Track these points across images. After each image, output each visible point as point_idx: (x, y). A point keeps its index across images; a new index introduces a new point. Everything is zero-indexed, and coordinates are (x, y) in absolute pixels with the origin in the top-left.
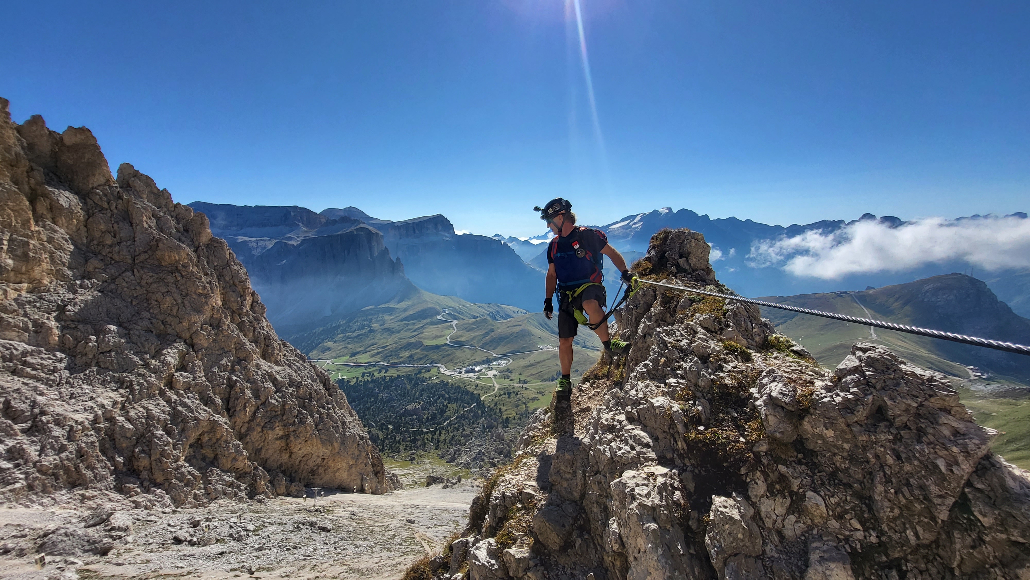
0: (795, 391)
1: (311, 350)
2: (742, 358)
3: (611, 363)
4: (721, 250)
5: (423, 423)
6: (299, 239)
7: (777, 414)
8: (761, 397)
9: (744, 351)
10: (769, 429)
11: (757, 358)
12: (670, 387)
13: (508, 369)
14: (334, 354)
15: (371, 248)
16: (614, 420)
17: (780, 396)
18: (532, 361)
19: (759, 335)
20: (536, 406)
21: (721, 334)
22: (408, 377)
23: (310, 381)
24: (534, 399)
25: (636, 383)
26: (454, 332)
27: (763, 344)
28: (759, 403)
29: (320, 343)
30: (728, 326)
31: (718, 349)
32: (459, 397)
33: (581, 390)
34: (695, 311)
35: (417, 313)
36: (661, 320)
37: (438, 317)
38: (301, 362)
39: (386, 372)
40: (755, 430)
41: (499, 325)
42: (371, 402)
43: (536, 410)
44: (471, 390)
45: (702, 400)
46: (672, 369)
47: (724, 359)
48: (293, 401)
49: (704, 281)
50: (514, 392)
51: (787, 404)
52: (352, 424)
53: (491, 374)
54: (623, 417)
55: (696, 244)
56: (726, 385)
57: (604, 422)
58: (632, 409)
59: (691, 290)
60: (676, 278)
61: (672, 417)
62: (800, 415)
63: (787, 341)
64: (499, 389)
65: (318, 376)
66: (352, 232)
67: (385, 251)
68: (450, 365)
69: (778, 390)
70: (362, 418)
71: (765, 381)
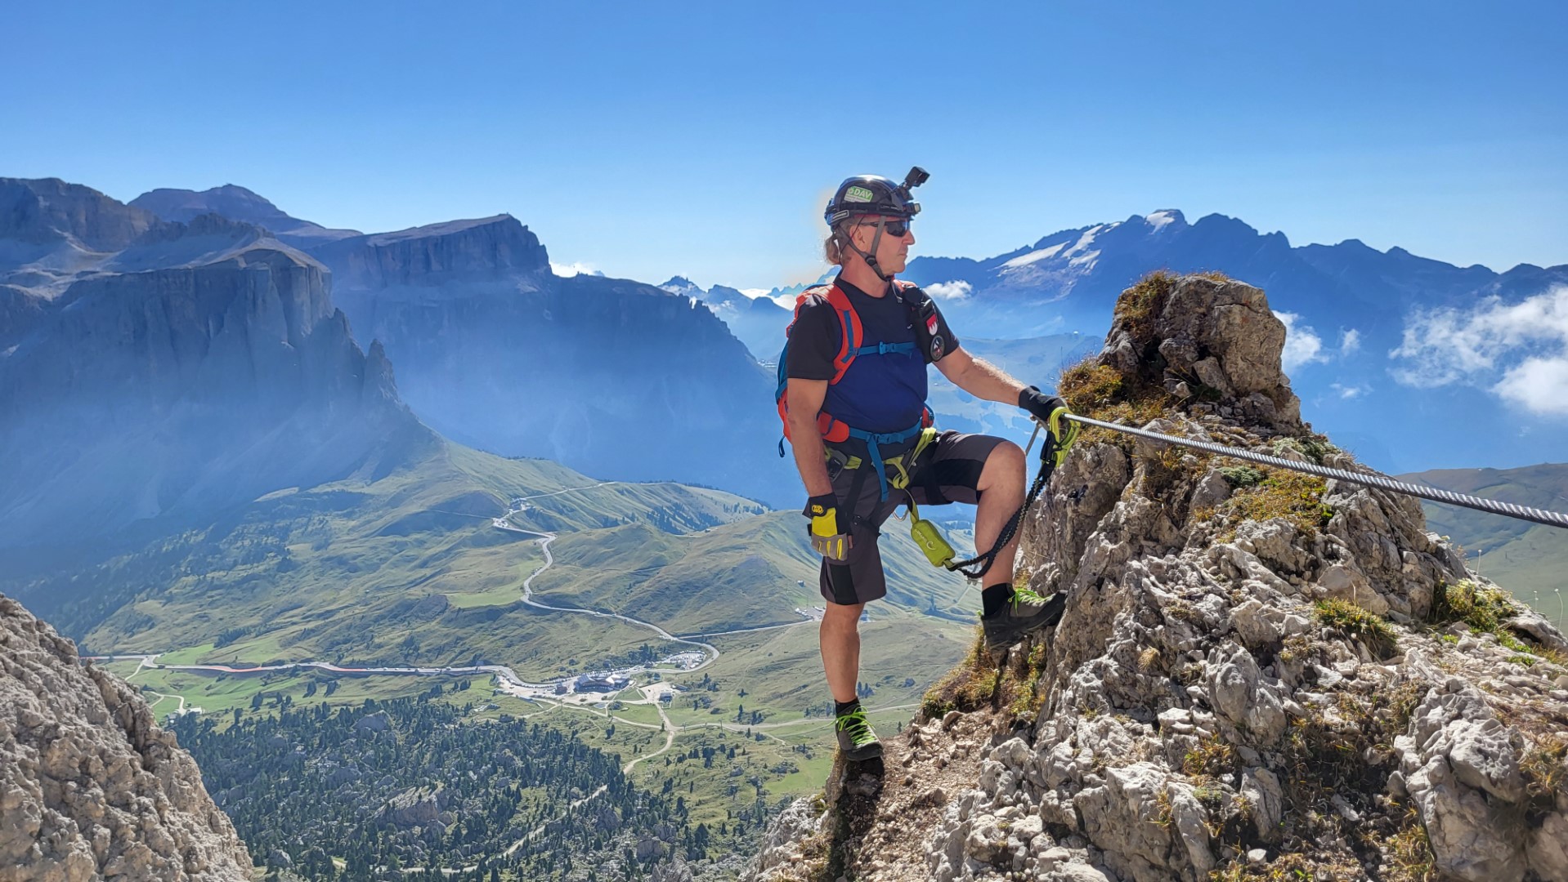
0: (1516, 745)
1: (90, 626)
2: (1372, 649)
3: (1004, 661)
4: (1318, 333)
5: (441, 848)
6: (61, 281)
7: (1468, 812)
8: (1424, 762)
9: (1378, 630)
10: (1447, 856)
11: (1414, 648)
12: (1168, 734)
13: (707, 680)
14: (164, 637)
15: (289, 312)
16: (1008, 831)
17: (1475, 760)
18: (778, 655)
19: (1420, 582)
20: (789, 792)
21: (1314, 579)
22: (399, 707)
23: (84, 723)
24: (781, 770)
25: (1072, 721)
26: (544, 567)
27: (1433, 609)
28: (1417, 779)
29: (120, 604)
30: (1333, 556)
31: (1304, 622)
32: (556, 765)
33: (917, 743)
34: (1242, 512)
35: (432, 509)
36: (1145, 538)
37: (497, 523)
38: (57, 663)
39: (329, 692)
40: (1407, 860)
41: (680, 547)
42: (279, 787)
43: (786, 803)
44: (592, 744)
45: (1260, 772)
46: (1175, 680)
47: (1323, 651)
48: (26, 787)
49: (1269, 425)
50: (722, 748)
51: (1494, 783)
52: (218, 857)
53: (654, 692)
54: (1033, 824)
55: (1245, 320)
56: (1327, 727)
57: (981, 838)
58: (1061, 798)
59: (1231, 450)
60: (1188, 415)
61: (1173, 825)
62: (1529, 815)
63: (1499, 601)
64: (679, 740)
65: (111, 706)
66: (231, 261)
67: (335, 324)
68: (531, 668)
69: (1469, 742)
70: (250, 837)
71: (1435, 715)
